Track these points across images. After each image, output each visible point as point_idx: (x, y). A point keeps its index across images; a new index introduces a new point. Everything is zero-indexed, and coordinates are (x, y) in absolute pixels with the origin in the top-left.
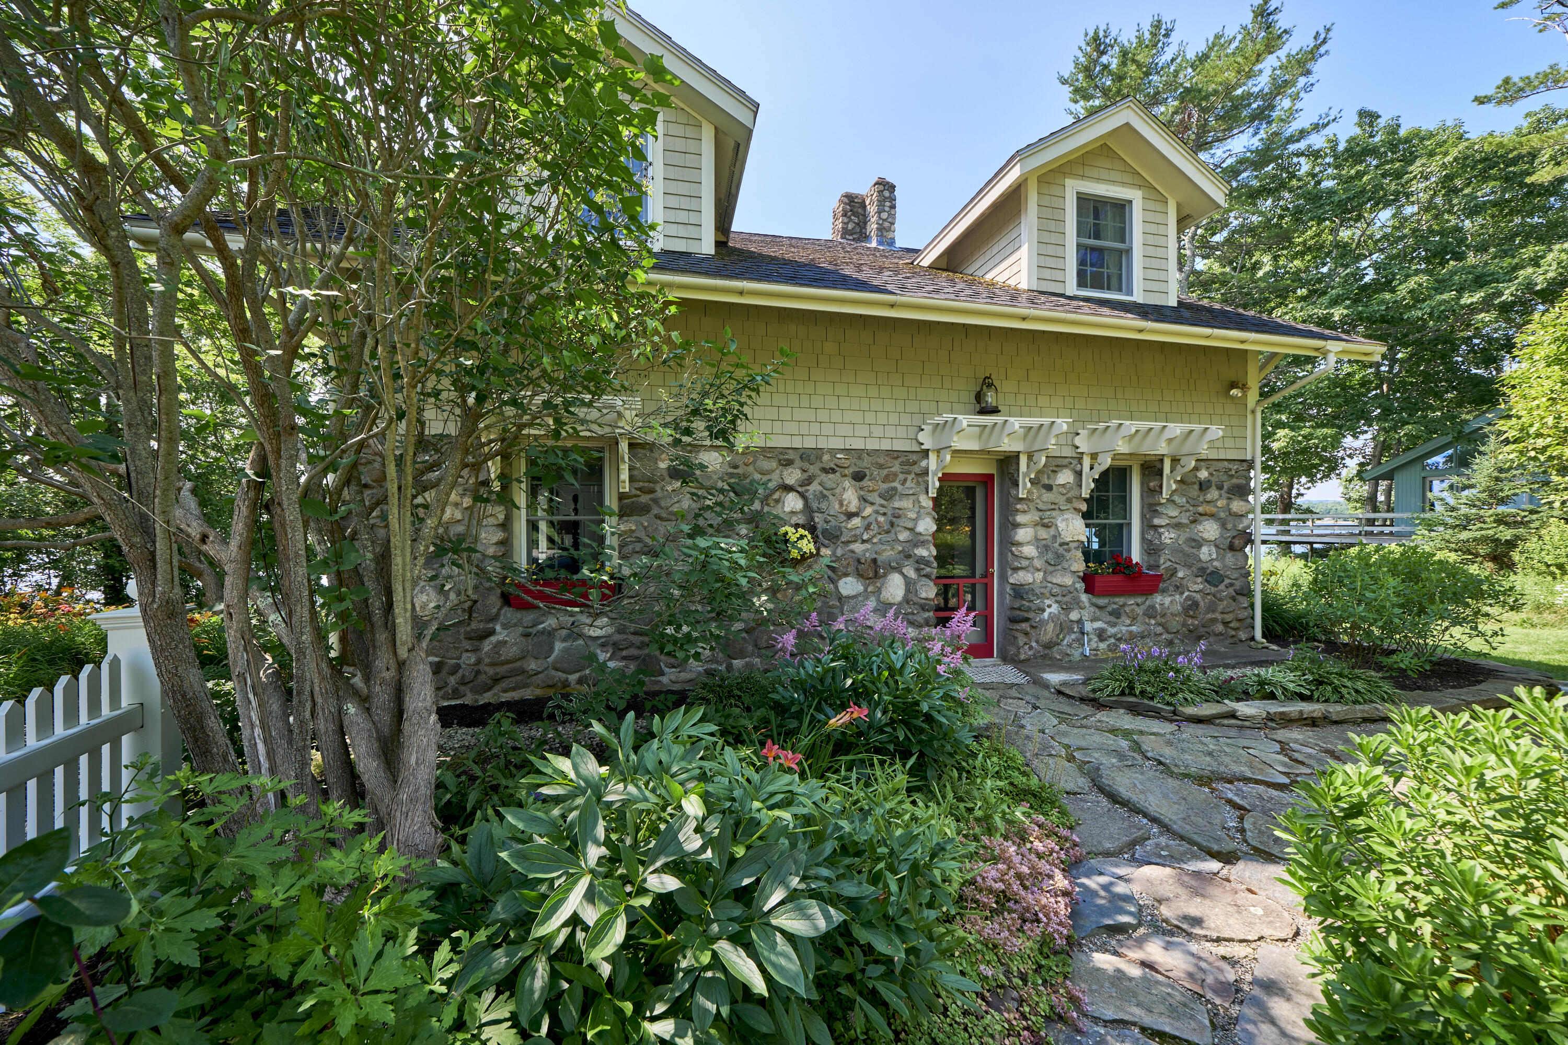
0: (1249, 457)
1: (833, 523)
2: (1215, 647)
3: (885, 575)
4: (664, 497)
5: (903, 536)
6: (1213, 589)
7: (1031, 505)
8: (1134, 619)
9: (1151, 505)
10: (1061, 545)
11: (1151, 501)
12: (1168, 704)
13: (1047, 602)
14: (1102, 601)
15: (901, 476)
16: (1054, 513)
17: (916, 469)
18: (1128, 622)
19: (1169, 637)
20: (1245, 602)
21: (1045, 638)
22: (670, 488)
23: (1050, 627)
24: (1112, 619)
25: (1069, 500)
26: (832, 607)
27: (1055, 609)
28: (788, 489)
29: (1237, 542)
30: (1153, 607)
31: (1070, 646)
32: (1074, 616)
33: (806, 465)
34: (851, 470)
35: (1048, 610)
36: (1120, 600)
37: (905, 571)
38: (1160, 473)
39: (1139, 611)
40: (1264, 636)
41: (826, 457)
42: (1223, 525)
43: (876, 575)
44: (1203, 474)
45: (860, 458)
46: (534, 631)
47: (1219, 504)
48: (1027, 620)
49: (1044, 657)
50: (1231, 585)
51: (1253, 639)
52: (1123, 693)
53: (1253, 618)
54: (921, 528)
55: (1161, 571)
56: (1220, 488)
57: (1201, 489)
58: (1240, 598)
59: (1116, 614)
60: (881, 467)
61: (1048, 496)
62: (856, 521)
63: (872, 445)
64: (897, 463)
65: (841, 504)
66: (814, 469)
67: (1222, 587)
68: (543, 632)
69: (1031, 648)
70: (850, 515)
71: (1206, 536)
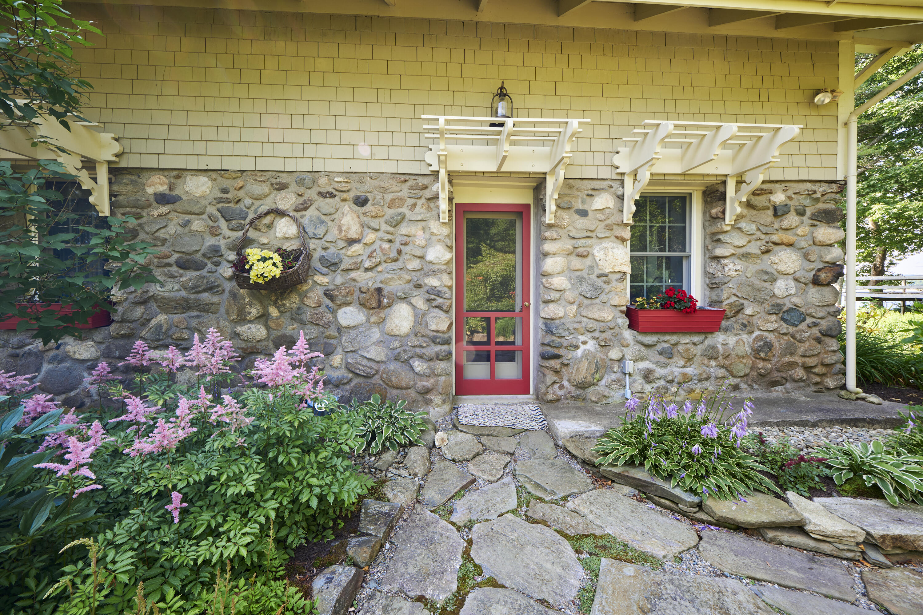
0: (840, 177)
1: (332, 250)
2: (794, 395)
3: (390, 305)
4: (150, 223)
5: (414, 264)
6: (791, 329)
7: (562, 233)
8: (689, 360)
9: (714, 234)
10: (599, 276)
11: (714, 229)
12: (692, 491)
13: (582, 338)
14: (649, 339)
15: (410, 202)
16: (589, 241)
17: (427, 193)
18: (682, 363)
19: (733, 381)
20: (834, 345)
21: (578, 378)
22: (155, 213)
23: (584, 365)
24: (663, 359)
25: (609, 228)
26: (329, 337)
27: (591, 345)
28: (282, 214)
29: (823, 276)
30: (714, 347)
31: (609, 387)
32: (614, 354)
33: (301, 190)
34: (352, 194)
35: (582, 347)
36: (674, 339)
37: (413, 301)
38: (722, 197)
39: (698, 351)
40: (859, 384)
41: (323, 181)
42: (806, 256)
43: (380, 306)
44: (779, 198)
45: (361, 181)
46: (20, 352)
47: (800, 231)
48: (557, 357)
49: (576, 398)
50: (816, 325)
51: (844, 387)
52: (631, 463)
53: (844, 363)
54: (431, 256)
55: (724, 306)
56: (801, 213)
57: (776, 215)
58: (828, 340)
59: (668, 354)
60: (385, 190)
61: (582, 223)
62: (356, 248)
63: (375, 167)
64: (405, 186)
65: (340, 231)
66: (311, 194)
67: (803, 326)
68: (30, 353)
69: (562, 387)
70: (351, 242)
71: (781, 267)
